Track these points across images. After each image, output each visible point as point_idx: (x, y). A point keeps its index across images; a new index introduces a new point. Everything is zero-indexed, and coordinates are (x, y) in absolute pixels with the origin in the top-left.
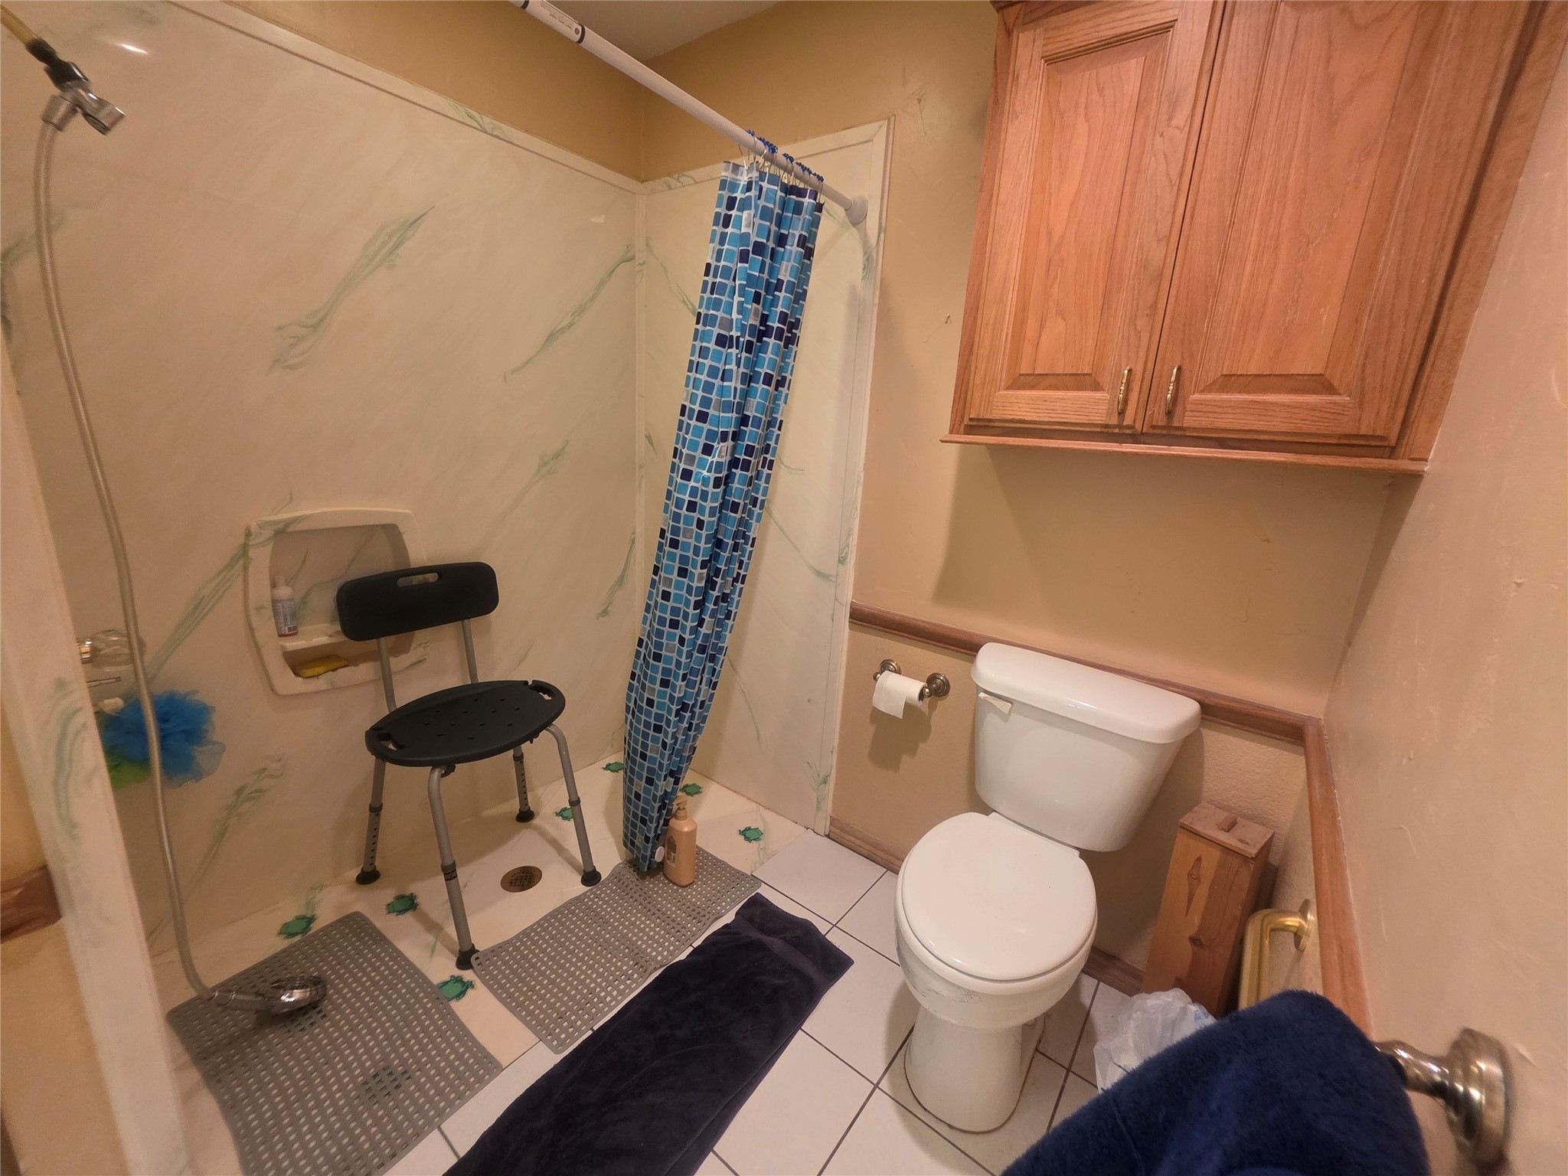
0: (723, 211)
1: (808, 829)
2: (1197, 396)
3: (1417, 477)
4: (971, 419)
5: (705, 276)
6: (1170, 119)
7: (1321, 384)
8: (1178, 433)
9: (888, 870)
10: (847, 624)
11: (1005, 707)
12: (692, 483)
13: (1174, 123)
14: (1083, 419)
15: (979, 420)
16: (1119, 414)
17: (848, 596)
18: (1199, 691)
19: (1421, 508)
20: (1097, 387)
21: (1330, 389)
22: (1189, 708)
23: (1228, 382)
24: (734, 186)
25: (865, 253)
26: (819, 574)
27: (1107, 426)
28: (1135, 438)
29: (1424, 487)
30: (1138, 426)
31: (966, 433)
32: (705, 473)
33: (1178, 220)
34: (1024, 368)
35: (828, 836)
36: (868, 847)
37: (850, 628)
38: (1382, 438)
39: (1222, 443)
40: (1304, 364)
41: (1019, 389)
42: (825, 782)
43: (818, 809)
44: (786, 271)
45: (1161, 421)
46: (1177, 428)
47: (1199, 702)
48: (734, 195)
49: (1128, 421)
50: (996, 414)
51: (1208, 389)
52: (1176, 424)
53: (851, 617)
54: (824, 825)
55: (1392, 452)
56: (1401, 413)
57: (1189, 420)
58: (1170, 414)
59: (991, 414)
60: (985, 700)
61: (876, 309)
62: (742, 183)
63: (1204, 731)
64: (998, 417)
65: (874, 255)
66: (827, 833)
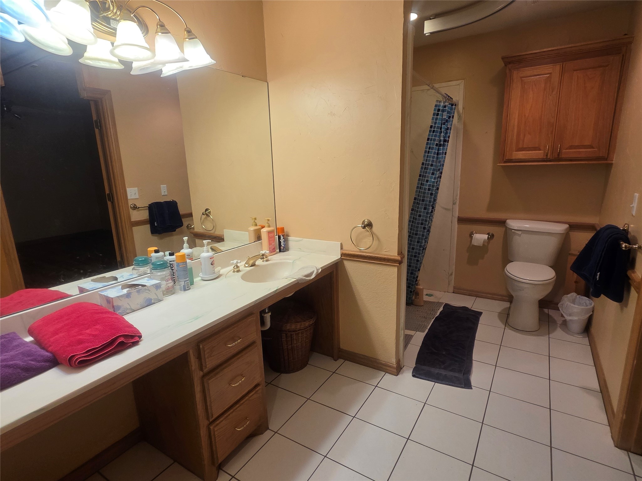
0: (436, 112)
1: (445, 292)
2: (564, 151)
3: (612, 164)
4: (506, 160)
5: (430, 128)
6: (552, 92)
7: (591, 147)
8: (561, 159)
9: (477, 297)
10: (457, 223)
11: (520, 233)
12: (429, 183)
13: (553, 93)
14: (537, 158)
15: (508, 159)
16: (546, 156)
17: (457, 214)
18: (569, 222)
19: (613, 170)
20: (540, 150)
21: (593, 148)
22: (566, 226)
23: (571, 147)
24: (439, 106)
25: (458, 115)
26: (446, 209)
27: (543, 159)
28: (550, 161)
29: (613, 166)
30: (551, 158)
31: (504, 163)
32: (433, 180)
33: (556, 113)
34: (520, 146)
35: (453, 293)
36: (468, 292)
37: (458, 224)
38: (604, 157)
39: (571, 160)
40: (587, 143)
41: (519, 151)
42: (451, 274)
43: (449, 284)
44: (449, 125)
45: (556, 156)
46: (561, 158)
47: (569, 225)
48: (439, 108)
49: (549, 157)
50: (513, 158)
51: (567, 149)
52: (560, 157)
53: (458, 220)
54: (451, 289)
55: (606, 159)
56: (607, 152)
57: (563, 156)
58: (558, 155)
59: (512, 158)
60: (514, 232)
61: (462, 130)
62: (442, 105)
63: (570, 233)
64: (514, 158)
65: (462, 115)
66: (453, 292)
